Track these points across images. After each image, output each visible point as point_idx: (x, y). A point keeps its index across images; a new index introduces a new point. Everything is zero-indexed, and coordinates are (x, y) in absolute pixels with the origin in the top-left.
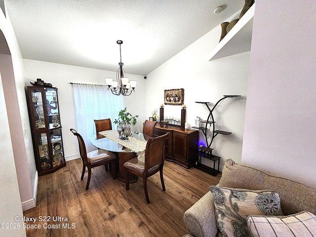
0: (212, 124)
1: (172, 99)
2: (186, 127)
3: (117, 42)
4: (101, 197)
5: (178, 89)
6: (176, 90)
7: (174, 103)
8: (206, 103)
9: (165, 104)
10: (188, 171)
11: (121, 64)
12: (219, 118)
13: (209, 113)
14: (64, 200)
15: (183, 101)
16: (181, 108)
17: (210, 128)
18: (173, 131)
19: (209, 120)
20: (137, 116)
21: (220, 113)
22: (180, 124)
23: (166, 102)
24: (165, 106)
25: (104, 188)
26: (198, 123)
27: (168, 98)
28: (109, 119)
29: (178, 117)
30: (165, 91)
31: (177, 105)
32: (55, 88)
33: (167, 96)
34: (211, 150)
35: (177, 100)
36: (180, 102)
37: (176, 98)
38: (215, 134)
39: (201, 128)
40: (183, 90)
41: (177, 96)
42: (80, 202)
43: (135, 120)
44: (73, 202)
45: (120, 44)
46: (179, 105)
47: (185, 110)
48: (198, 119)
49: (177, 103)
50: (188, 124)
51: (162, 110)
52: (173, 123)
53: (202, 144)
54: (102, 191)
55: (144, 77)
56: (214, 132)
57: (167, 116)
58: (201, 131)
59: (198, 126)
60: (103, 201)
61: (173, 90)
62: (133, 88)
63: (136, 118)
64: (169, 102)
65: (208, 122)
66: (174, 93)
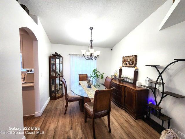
0: (162, 85)
1: (128, 63)
2: (137, 85)
3: (90, 28)
4: (69, 122)
5: (132, 56)
6: (131, 56)
7: (129, 66)
8: (155, 66)
9: (123, 66)
10: (136, 122)
11: (91, 41)
12: (170, 80)
13: (158, 75)
14: (53, 117)
15: (136, 65)
16: (134, 69)
17: (160, 88)
18: (125, 86)
19: (158, 81)
20: (104, 74)
21: (171, 76)
22: (132, 82)
23: (124, 65)
24: (123, 68)
25: (74, 116)
26: (148, 83)
27: (124, 62)
28: (87, 74)
29: (131, 76)
30: (123, 57)
31: (131, 67)
32: (62, 57)
33: (124, 61)
34: (160, 109)
35: (131, 63)
36: (133, 65)
37: (131, 62)
38: (164, 95)
39: (150, 87)
40: (136, 56)
41: (131, 61)
42: (58, 121)
43: (102, 76)
44: (56, 120)
45: (91, 29)
46: (133, 67)
47: (137, 71)
48: (148, 79)
49: (131, 66)
50: (139, 82)
51: (120, 70)
52: (127, 80)
53: (151, 101)
54: (71, 118)
55: (110, 49)
56: (163, 92)
57: (124, 75)
58: (150, 90)
59: (148, 85)
60: (69, 125)
61: (129, 56)
62: (98, 55)
63: (103, 75)
64: (126, 65)
65: (157, 83)
66: (129, 59)
